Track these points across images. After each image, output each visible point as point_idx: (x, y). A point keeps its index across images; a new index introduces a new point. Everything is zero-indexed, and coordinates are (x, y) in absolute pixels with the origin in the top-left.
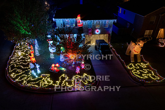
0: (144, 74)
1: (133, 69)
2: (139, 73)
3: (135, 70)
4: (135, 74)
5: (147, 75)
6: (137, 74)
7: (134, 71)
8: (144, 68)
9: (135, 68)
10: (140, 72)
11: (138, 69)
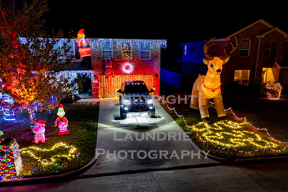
0: (235, 139)
1: (206, 131)
2: (222, 137)
3: (210, 132)
4: (212, 138)
5: (244, 140)
6: (215, 139)
7: (208, 135)
8: (234, 129)
9: (212, 130)
10: (223, 135)
11: (219, 131)
